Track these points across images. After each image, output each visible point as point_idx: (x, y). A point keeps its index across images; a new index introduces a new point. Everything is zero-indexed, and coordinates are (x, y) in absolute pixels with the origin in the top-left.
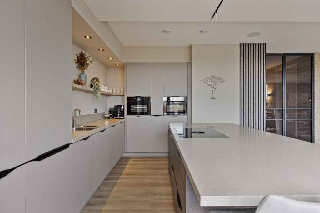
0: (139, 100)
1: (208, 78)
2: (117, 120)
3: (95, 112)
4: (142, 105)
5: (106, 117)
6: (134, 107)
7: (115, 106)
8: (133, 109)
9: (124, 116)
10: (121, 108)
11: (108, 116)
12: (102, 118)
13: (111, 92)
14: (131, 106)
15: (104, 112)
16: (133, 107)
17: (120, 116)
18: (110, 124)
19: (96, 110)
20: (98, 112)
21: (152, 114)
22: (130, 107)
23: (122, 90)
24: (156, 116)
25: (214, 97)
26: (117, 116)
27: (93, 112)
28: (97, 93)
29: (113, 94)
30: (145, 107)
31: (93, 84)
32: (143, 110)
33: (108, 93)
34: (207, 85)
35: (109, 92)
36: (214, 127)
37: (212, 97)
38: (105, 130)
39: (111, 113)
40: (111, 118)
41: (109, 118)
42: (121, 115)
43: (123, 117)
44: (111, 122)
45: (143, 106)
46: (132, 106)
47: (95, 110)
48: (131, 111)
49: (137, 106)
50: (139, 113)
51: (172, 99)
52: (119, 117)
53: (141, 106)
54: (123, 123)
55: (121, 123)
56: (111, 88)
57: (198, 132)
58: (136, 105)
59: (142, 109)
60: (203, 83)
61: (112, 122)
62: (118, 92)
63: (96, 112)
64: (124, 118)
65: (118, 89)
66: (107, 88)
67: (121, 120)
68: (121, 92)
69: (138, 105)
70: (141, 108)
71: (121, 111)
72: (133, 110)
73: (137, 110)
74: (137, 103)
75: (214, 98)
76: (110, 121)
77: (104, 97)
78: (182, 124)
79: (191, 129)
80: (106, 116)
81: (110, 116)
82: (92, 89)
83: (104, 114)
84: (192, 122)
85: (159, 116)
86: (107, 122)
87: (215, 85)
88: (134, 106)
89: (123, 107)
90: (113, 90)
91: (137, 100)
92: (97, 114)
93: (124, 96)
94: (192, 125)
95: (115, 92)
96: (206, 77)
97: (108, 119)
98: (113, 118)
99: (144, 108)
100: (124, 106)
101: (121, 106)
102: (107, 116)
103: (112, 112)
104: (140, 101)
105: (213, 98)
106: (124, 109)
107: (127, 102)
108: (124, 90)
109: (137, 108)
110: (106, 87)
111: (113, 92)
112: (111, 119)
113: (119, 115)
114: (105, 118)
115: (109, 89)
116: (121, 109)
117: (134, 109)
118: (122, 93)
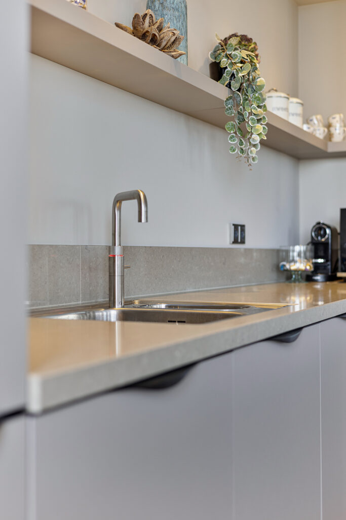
3: (235, 241)
5: (296, 271)
11: (301, 265)
12: (274, 276)
13: (320, 133)
19: (243, 227)
20: (252, 241)
27: (225, 240)
28: (246, 114)
29: (331, 149)
31: (224, 62)
33: (303, 132)
35: (309, 130)
39: (321, 253)
40: (319, 278)
41: (309, 278)
47: (236, 226)
56: (316, 114)
63: (243, 242)
66: (299, 109)
80: (293, 267)
81: (317, 267)
82: (219, 90)
83: (280, 256)
86: (298, 302)
90: (329, 126)
92: (246, 250)
97: (305, 286)
103: (325, 244)
110: (294, 105)
111: (329, 136)
112: (318, 286)
114: (288, 276)
115: (307, 121)
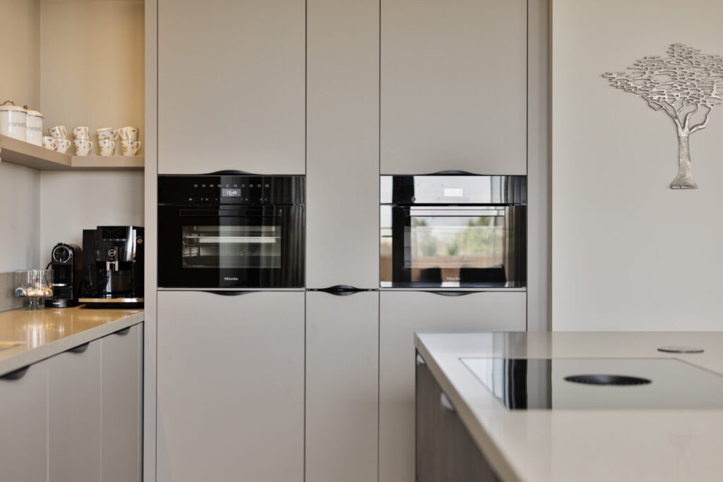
0: (229, 193)
1: (653, 63)
2: (95, 316)
4: (247, 229)
5: (34, 298)
6: (204, 240)
7: (87, 233)
8: (194, 252)
9: (140, 293)
10: (122, 246)
11: (42, 291)
12: (8, 302)
13: (62, 149)
14: (185, 228)
15: (18, 265)
16: (194, 236)
17: (115, 294)
18: (54, 336)
21: (309, 284)
22: (181, 239)
23: (131, 136)
24: (335, 290)
25: (690, 176)
26: (101, 294)
29: (75, 163)
30: (267, 239)
32: (255, 260)
33: (43, 149)
34: (644, 103)
35: (49, 146)
36: (702, 351)
37: (672, 176)
38: (25, 368)
39: (63, 277)
40: (60, 303)
41: (48, 303)
42: (120, 288)
43: (134, 300)
44: (61, 330)
45: (253, 234)
46: (191, 232)
48: (184, 264)
49: (217, 234)
50: (233, 272)
51: (424, 189)
52: (108, 299)
53: (242, 234)
54: (135, 332)
55: (122, 332)
56: (59, 125)
57: (604, 380)
58: (212, 229)
59: (247, 253)
60: (621, 91)
61: (67, 327)
62: (107, 147)
64: (140, 306)
65: (104, 131)
66: (38, 124)
67: (126, 318)
68: (122, 150)
69: (222, 229)
70: (242, 246)
71: (124, 265)
72: (198, 259)
73: (216, 259)
74: (221, 213)
75: (689, 186)
76: (56, 320)
77: (22, 178)
78: (487, 338)
79: (549, 362)
80: (31, 293)
81: (56, 290)
83: (18, 279)
84: (555, 328)
85: (355, 290)
86: (37, 330)
87: (692, 108)
88: (199, 233)
89: (132, 235)
90: (73, 138)
91: (218, 192)
93: (141, 170)
94: (555, 340)
95: (83, 147)
96: (641, 58)
97: (43, 313)
98: (72, 304)
99: (256, 247)
100: (141, 232)
101: (122, 232)
102: (40, 293)
103: (67, 267)
104: (234, 202)
105: (680, 184)
106: (140, 248)
107: (160, 208)
108: (138, 135)
109: (217, 246)
110: (33, 118)
111: (73, 149)
112: (59, 312)
113: (109, 288)
114: (26, 303)
115: (48, 132)
116: (122, 252)
117: (203, 253)
118: (130, 152)
